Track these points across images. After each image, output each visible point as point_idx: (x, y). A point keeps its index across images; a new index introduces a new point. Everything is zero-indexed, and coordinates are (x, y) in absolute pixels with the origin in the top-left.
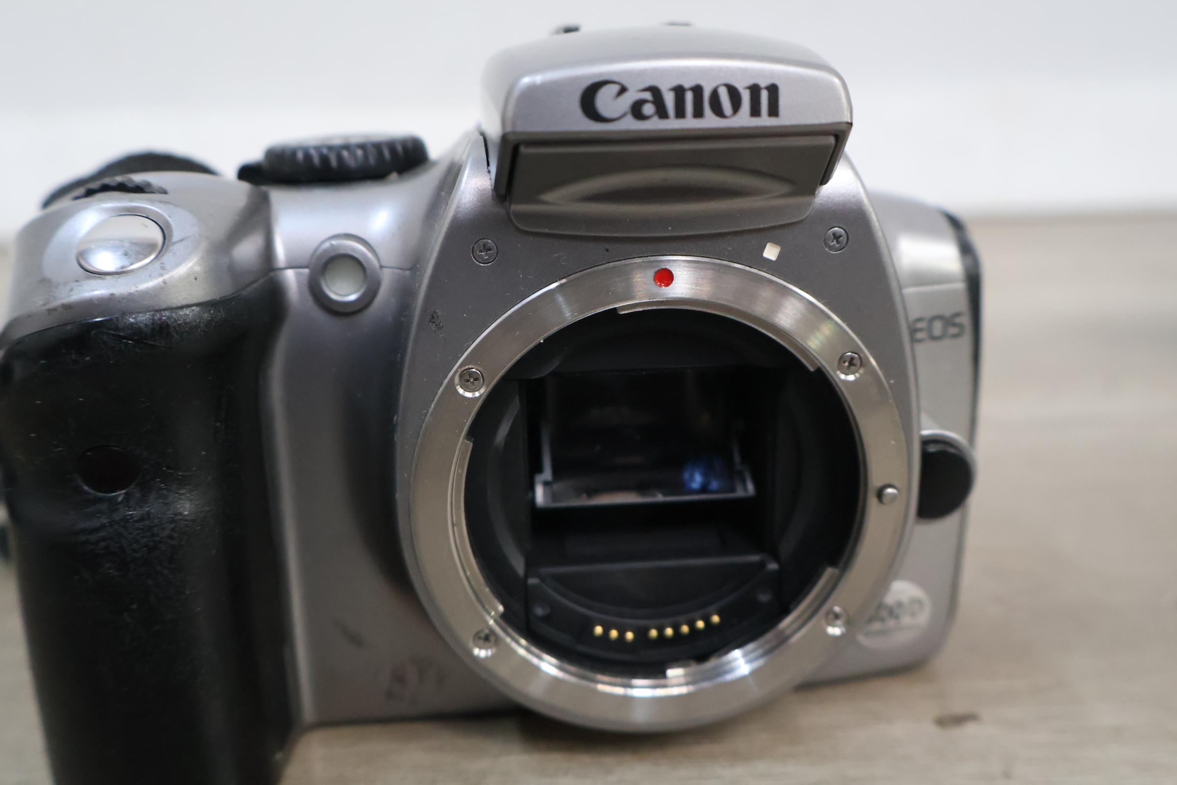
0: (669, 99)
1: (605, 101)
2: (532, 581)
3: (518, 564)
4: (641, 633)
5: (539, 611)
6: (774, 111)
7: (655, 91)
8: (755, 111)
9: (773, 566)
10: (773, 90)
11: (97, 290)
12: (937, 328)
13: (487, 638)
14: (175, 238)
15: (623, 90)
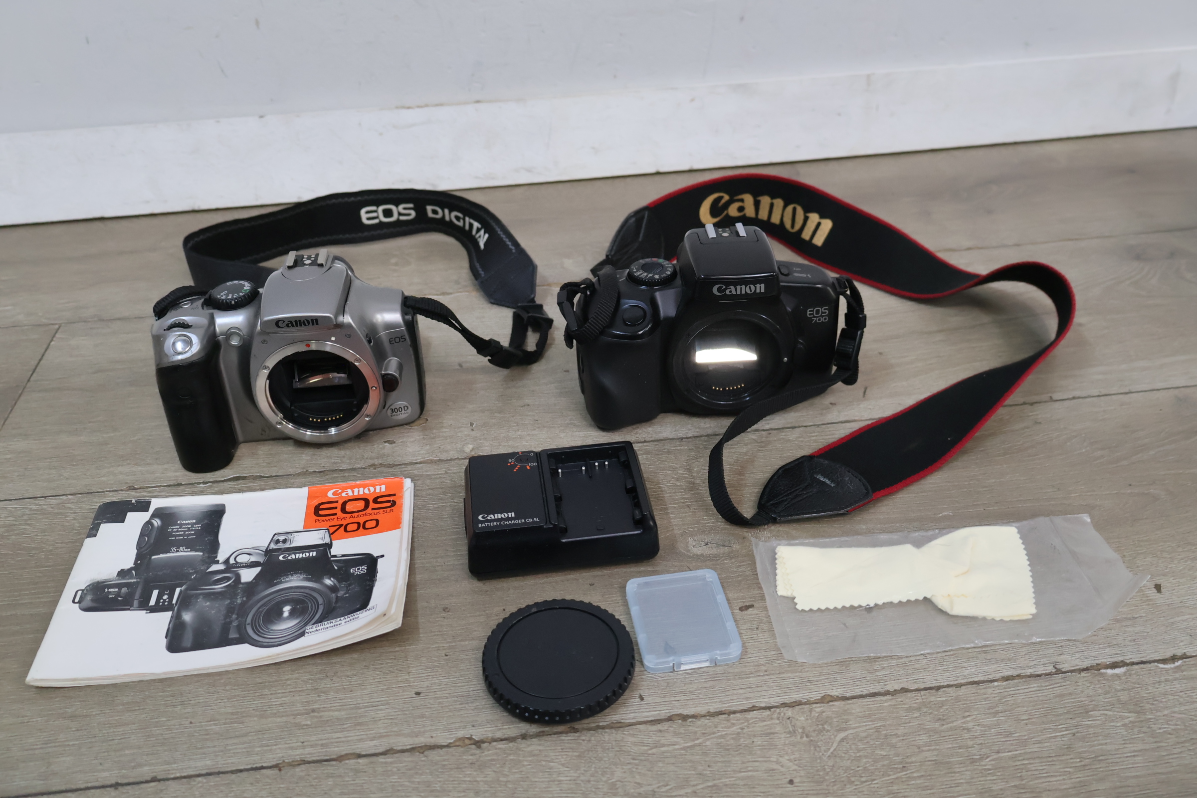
0: (294, 323)
1: (280, 324)
2: (292, 408)
3: (289, 404)
4: (322, 420)
5: (296, 415)
6: (317, 324)
7: (291, 322)
8: (313, 324)
9: (355, 402)
10: (316, 320)
11: (180, 357)
12: (397, 340)
13: (280, 423)
14: (193, 343)
15: (284, 322)
